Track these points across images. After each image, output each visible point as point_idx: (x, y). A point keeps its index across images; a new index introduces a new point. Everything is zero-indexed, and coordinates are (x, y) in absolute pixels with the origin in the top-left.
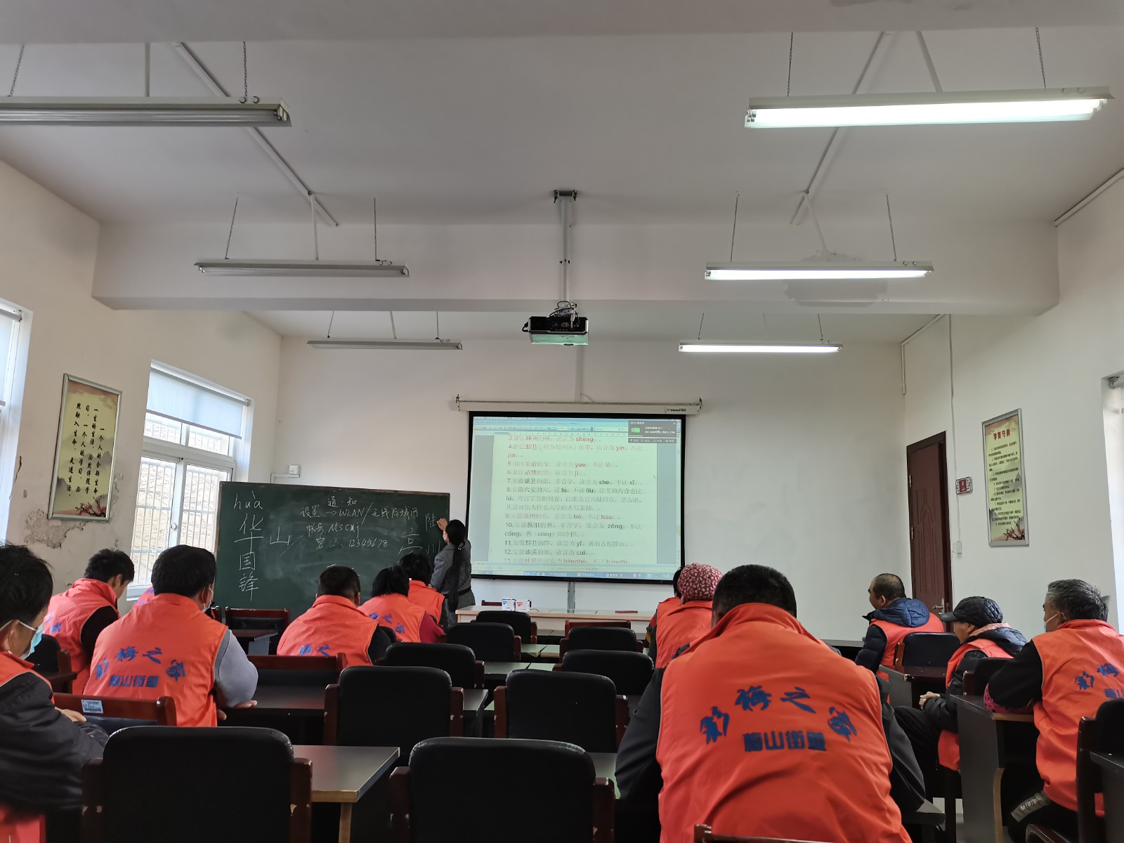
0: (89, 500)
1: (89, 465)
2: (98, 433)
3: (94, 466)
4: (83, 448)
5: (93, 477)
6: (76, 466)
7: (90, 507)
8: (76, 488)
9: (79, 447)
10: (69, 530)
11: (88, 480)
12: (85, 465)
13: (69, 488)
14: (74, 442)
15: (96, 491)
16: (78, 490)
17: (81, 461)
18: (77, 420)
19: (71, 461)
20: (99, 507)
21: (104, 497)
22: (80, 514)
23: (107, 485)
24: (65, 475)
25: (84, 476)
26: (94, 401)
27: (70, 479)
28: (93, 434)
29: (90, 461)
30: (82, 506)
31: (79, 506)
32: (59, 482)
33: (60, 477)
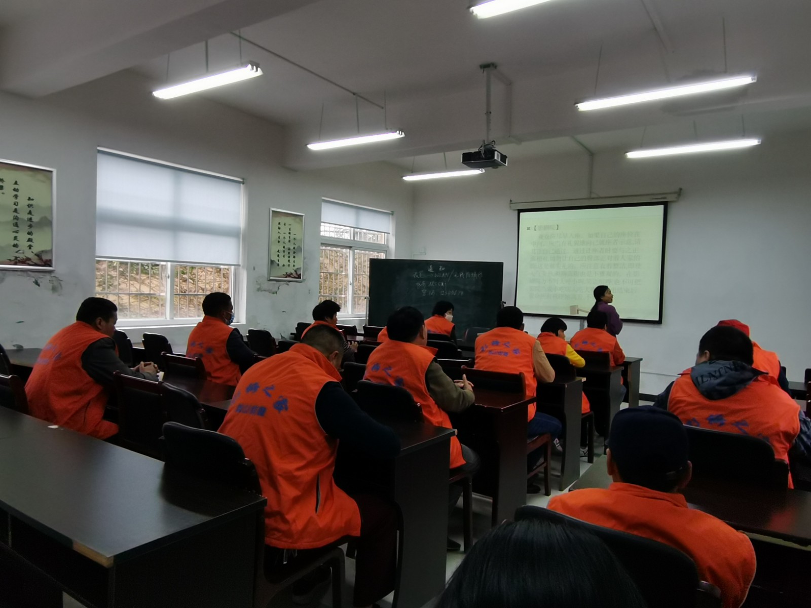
0: (291, 270)
1: (289, 253)
2: (292, 236)
3: (292, 255)
4: (284, 245)
5: (292, 259)
6: (281, 254)
7: (292, 274)
8: (282, 264)
9: (282, 244)
10: (280, 285)
11: (289, 261)
12: (286, 253)
13: (278, 265)
14: (279, 241)
15: (294, 266)
16: (284, 265)
17: (284, 251)
18: (279, 230)
19: (278, 251)
20: (296, 275)
21: (299, 269)
22: (286, 277)
23: (299, 264)
24: (275, 258)
25: (286, 258)
26: (289, 220)
27: (278, 261)
28: (290, 237)
29: (289, 251)
30: (287, 273)
31: (285, 274)
32: (272, 262)
33: (272, 260)
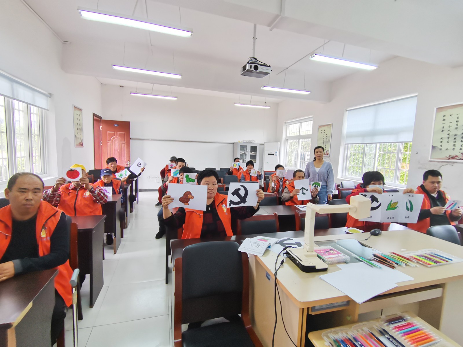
0: (457, 152)
1: (455, 139)
2: (460, 124)
3: (458, 139)
4: (449, 132)
5: (458, 144)
6: (445, 141)
7: (457, 156)
9: (446, 133)
10: (442, 165)
11: (454, 145)
12: (451, 139)
13: (441, 149)
14: (443, 131)
15: (461, 149)
16: (447, 149)
17: (448, 138)
18: (444, 122)
19: (442, 138)
22: (449, 159)
24: (438, 145)
25: (451, 143)
26: (454, 111)
27: (441, 146)
28: (457, 125)
29: (455, 137)
30: (450, 156)
31: (448, 156)
32: (433, 147)
33: (434, 146)
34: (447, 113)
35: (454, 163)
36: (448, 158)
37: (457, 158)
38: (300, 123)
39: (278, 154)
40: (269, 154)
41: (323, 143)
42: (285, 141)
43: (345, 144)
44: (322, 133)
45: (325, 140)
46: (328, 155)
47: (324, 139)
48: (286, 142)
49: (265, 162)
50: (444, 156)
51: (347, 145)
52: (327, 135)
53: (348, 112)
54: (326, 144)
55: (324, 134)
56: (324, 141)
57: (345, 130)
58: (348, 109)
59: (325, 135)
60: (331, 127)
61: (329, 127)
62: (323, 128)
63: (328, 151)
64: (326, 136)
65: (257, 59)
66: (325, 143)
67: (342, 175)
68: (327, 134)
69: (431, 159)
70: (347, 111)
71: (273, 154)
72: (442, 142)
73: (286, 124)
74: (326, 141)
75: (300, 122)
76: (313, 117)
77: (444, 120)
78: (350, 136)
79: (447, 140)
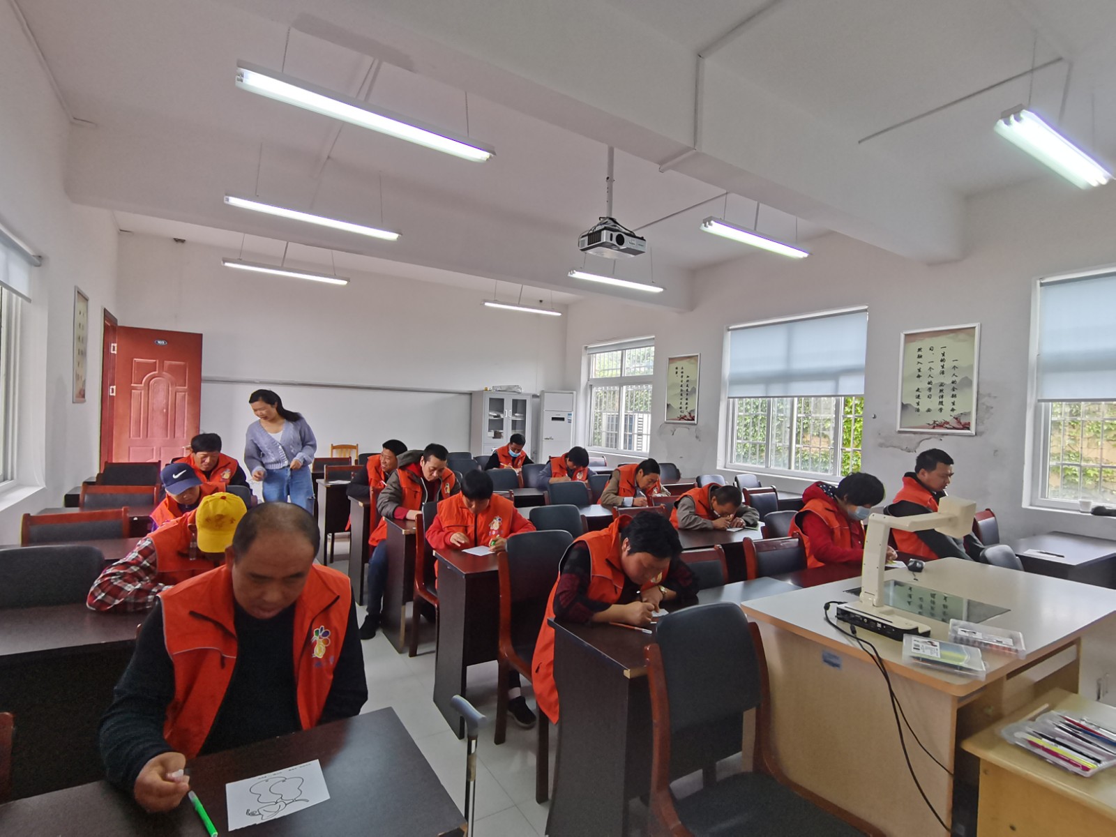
0: (947, 416)
1: (941, 391)
2: (948, 364)
3: (948, 393)
4: (930, 379)
5: (948, 400)
6: (924, 394)
7: (948, 423)
8: (927, 409)
9: (925, 380)
10: (921, 441)
11: (941, 403)
12: (935, 392)
13: (918, 410)
14: (919, 376)
15: (953, 410)
16: (929, 410)
17: (930, 389)
18: (920, 360)
19: (918, 390)
20: (959, 422)
21: (968, 414)
22: (934, 428)
23: (967, 403)
24: (912, 402)
25: (936, 399)
26: (938, 342)
27: (918, 404)
28: (943, 367)
29: (941, 388)
30: (935, 422)
31: (931, 423)
32: (904, 406)
33: (904, 403)
34: (925, 344)
35: (943, 434)
36: (932, 426)
37: (948, 426)
38: (622, 350)
39: (572, 418)
40: (553, 419)
41: (681, 395)
42: (586, 389)
43: (729, 398)
44: (677, 373)
45: (685, 388)
46: (693, 420)
47: (682, 386)
48: (589, 391)
49: (545, 437)
50: (924, 423)
51: (731, 400)
52: (688, 379)
53: (730, 332)
54: (688, 397)
55: (682, 377)
56: (682, 390)
57: (727, 370)
58: (730, 328)
59: (685, 379)
60: (697, 361)
61: (693, 361)
62: (679, 364)
63: (693, 411)
64: (688, 381)
65: (618, 221)
66: (684, 396)
67: (725, 464)
68: (688, 377)
69: (901, 427)
70: (729, 330)
71: (562, 419)
72: (919, 396)
73: (588, 351)
74: (687, 390)
75: (622, 348)
76: (654, 339)
77: (920, 357)
78: (738, 381)
79: (928, 393)
